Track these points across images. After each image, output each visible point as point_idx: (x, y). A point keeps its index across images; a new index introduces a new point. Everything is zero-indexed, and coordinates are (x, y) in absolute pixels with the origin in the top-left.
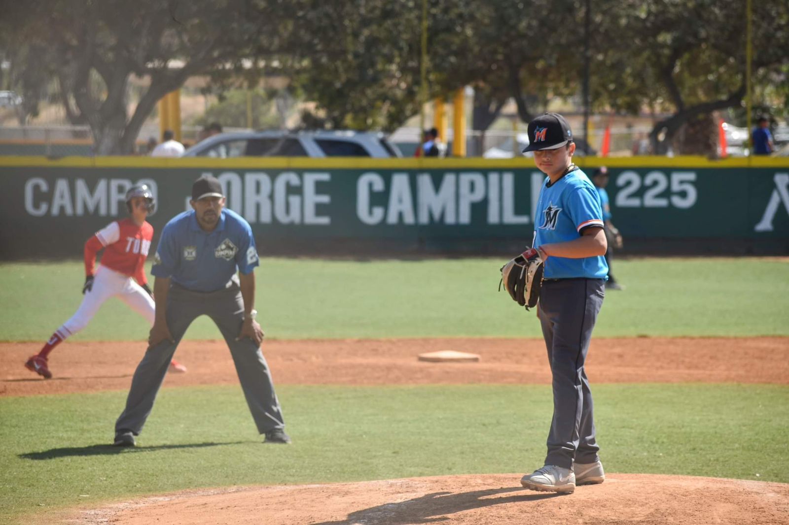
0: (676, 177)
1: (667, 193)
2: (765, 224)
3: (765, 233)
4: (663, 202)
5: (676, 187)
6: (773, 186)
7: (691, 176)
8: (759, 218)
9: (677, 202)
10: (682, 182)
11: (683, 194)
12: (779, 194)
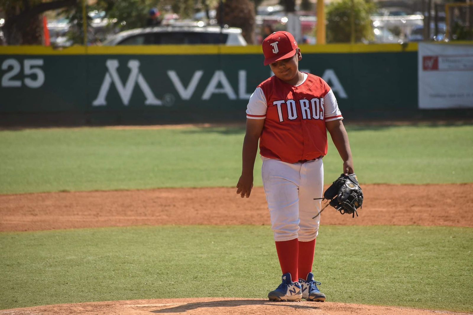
0: (28, 63)
1: (21, 76)
2: (100, 100)
3: (100, 107)
4: (17, 83)
5: (28, 71)
6: (106, 70)
7: (40, 62)
8: (95, 96)
9: (29, 82)
10: (32, 67)
11: (34, 77)
12: (111, 76)
